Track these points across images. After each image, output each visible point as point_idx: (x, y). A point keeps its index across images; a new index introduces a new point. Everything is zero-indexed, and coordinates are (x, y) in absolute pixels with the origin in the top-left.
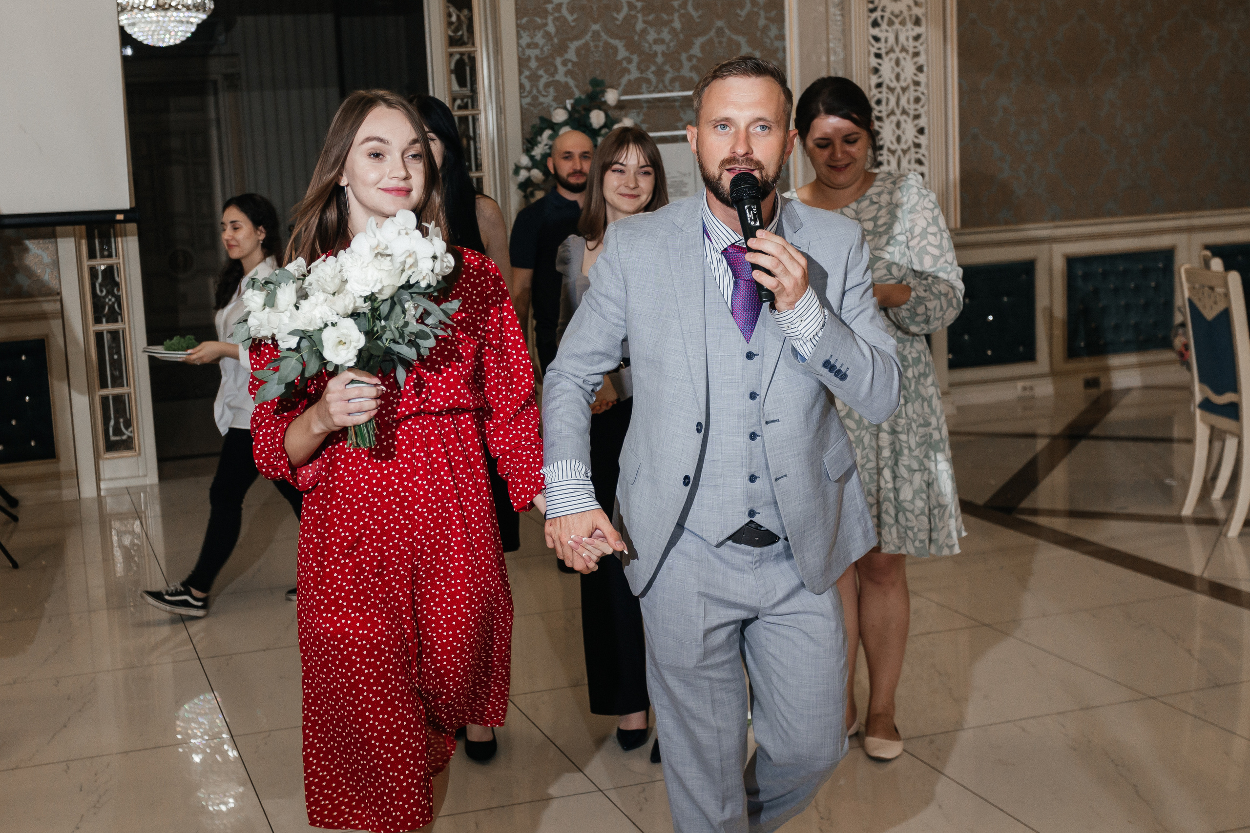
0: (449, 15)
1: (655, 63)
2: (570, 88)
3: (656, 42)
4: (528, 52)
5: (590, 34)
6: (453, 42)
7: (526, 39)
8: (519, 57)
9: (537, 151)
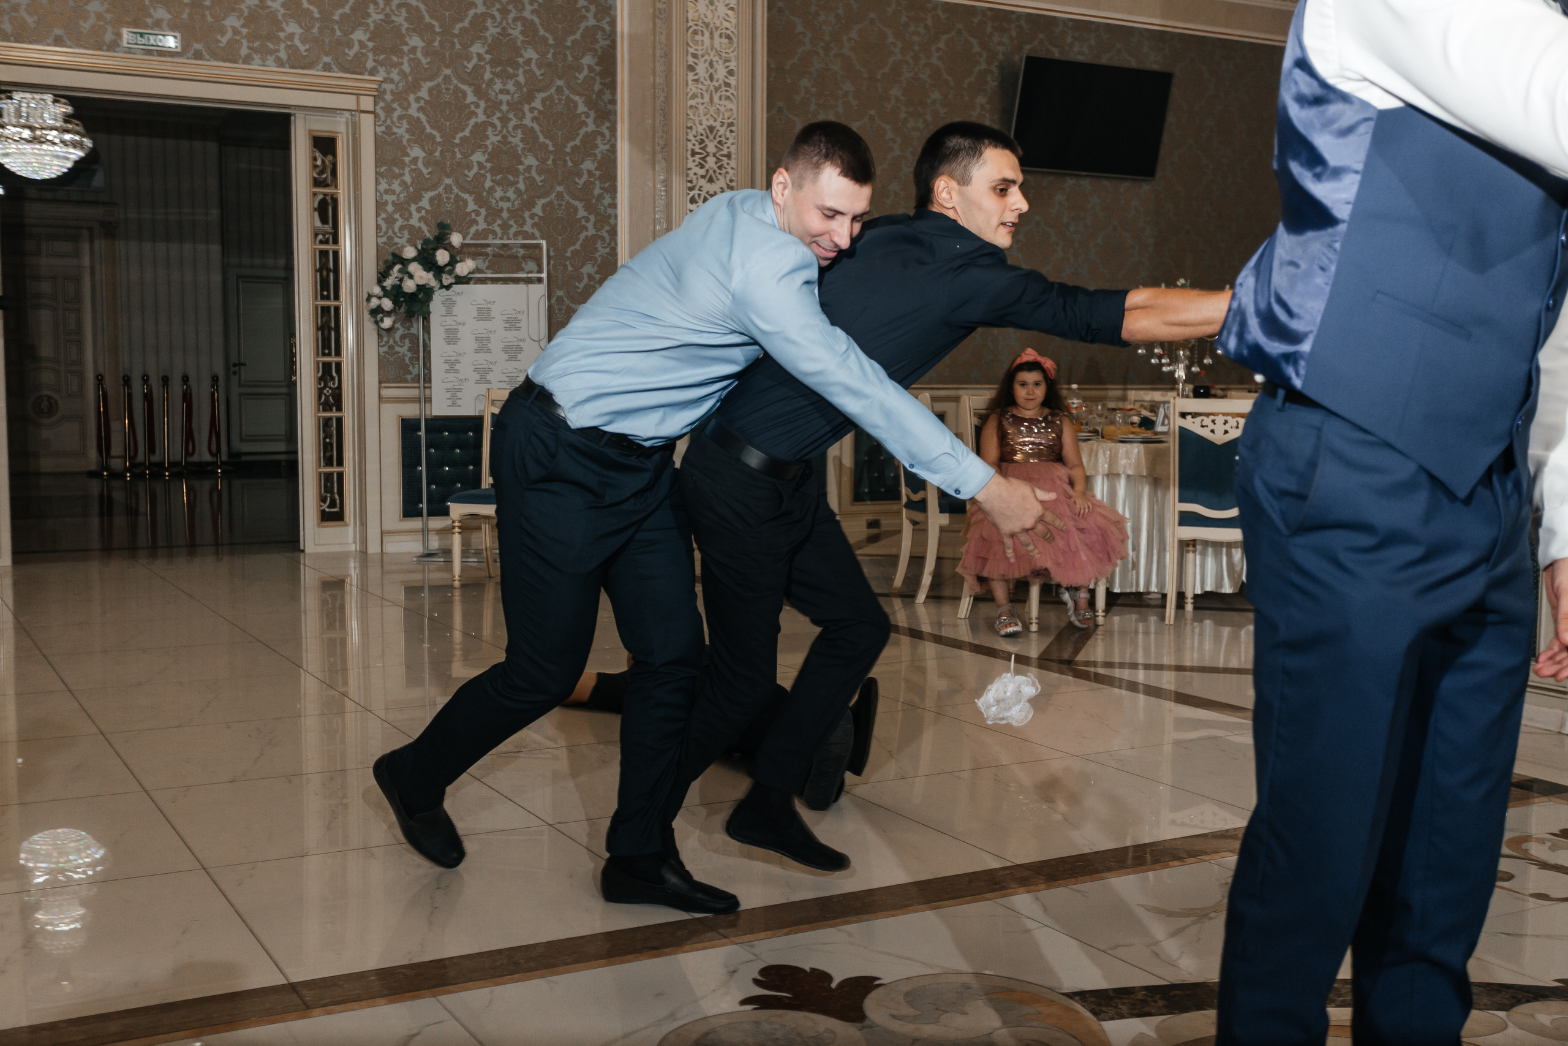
0: (315, 159)
1: (501, 218)
2: (424, 232)
4: (385, 197)
5: (443, 187)
6: (317, 183)
7: (384, 186)
8: (376, 200)
9: (389, 283)
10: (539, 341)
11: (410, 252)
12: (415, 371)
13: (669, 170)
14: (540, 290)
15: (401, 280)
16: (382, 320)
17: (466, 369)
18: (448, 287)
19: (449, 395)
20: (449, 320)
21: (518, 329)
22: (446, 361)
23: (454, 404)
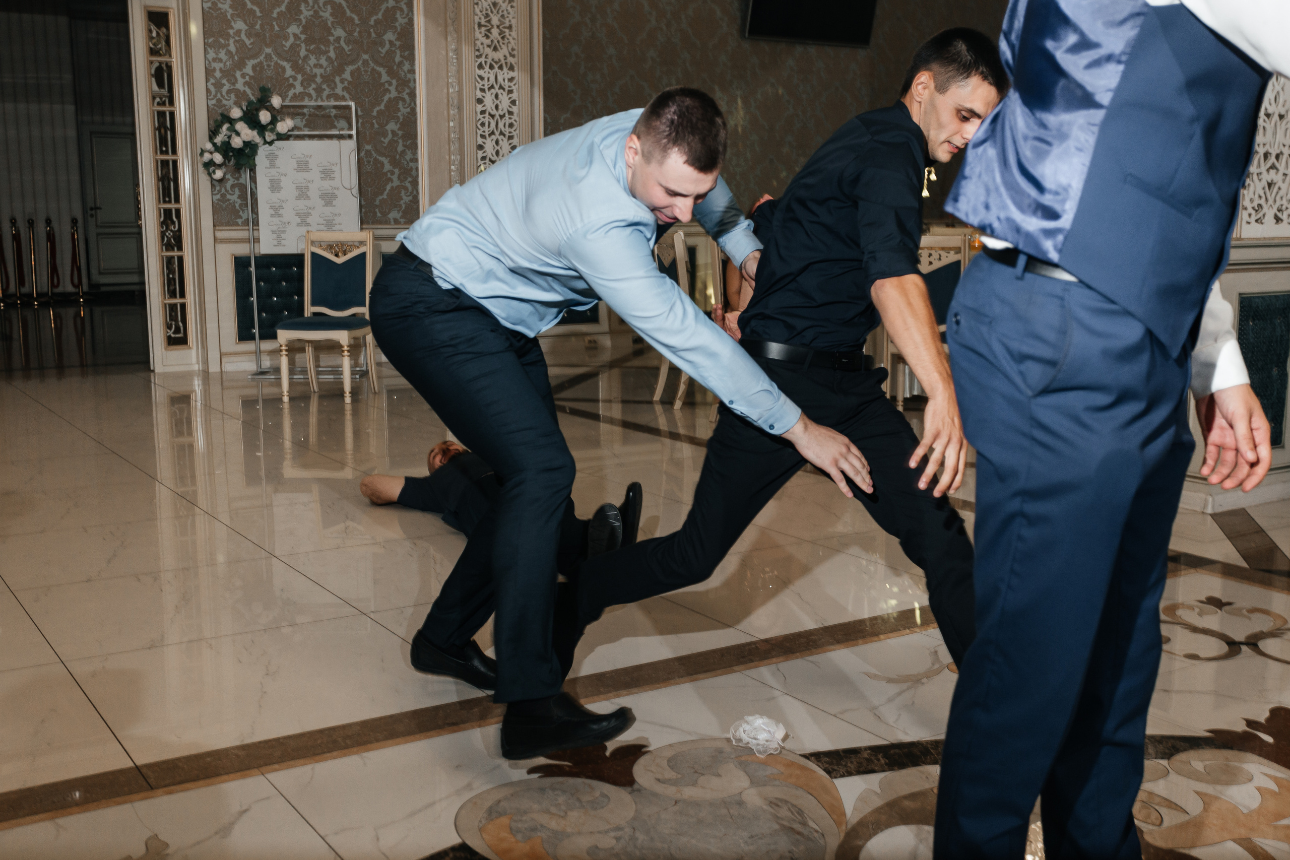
0: (150, 31)
1: (315, 82)
2: (248, 95)
3: (315, 66)
4: (214, 65)
5: (263, 55)
6: (153, 52)
7: (211, 55)
8: (206, 67)
9: (219, 140)
10: (351, 189)
11: (236, 113)
12: (244, 216)
13: (459, 41)
14: (351, 144)
15: (230, 137)
16: (214, 172)
17: (288, 214)
18: (271, 143)
19: (275, 236)
20: (273, 172)
21: (333, 179)
22: (271, 207)
23: (279, 244)
